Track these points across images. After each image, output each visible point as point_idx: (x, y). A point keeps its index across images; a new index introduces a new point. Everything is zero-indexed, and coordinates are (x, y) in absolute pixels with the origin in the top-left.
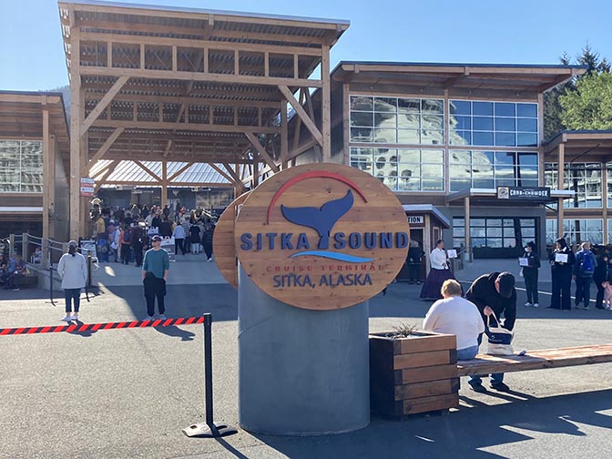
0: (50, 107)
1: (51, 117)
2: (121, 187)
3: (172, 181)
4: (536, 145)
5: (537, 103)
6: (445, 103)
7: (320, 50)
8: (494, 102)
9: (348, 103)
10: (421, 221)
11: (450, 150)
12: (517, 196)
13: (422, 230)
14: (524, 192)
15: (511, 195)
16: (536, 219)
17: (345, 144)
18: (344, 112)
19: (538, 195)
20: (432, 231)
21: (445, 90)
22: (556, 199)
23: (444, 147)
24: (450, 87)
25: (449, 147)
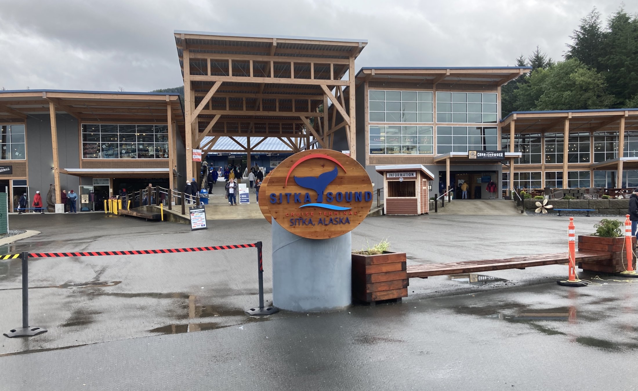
0: (172, 103)
1: (173, 110)
2: (221, 154)
3: (254, 149)
4: (496, 122)
5: (497, 93)
6: (434, 94)
7: (348, 60)
8: (467, 93)
9: (367, 95)
10: (415, 176)
11: (437, 126)
12: (482, 157)
13: (415, 181)
14: (487, 154)
15: (478, 156)
16: (496, 172)
17: (366, 123)
18: (365, 102)
19: (496, 156)
20: (421, 182)
21: (434, 85)
22: (509, 159)
23: (433, 124)
24: (437, 83)
25: (437, 124)
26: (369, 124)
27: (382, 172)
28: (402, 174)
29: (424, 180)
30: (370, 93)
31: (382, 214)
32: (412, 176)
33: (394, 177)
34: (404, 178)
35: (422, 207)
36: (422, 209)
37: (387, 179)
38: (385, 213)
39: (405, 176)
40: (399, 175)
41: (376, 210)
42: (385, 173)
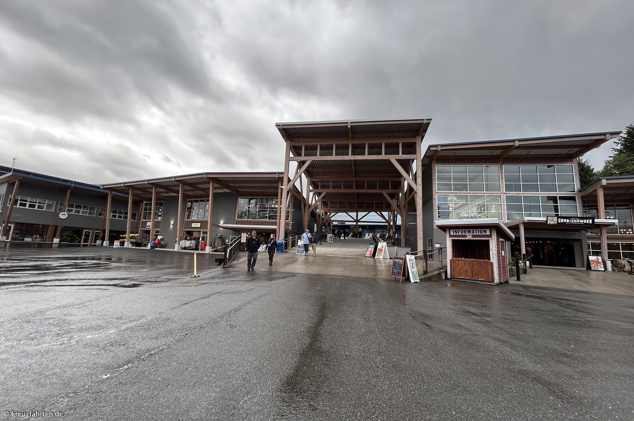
2: (339, 223)
3: (361, 220)
4: (574, 191)
5: (573, 165)
6: (501, 167)
7: (415, 139)
8: (537, 165)
9: (435, 170)
10: (488, 233)
11: (505, 195)
12: (564, 223)
13: (489, 240)
14: (571, 220)
15: (559, 222)
16: (579, 241)
17: (434, 193)
18: (433, 175)
19: (583, 223)
20: (498, 242)
21: (500, 160)
22: (600, 226)
23: (501, 193)
24: (503, 157)
25: (505, 194)
26: (437, 193)
27: (444, 228)
28: (470, 231)
29: (501, 239)
30: (438, 169)
31: (444, 278)
32: (485, 234)
33: (460, 234)
34: (473, 236)
35: (500, 274)
36: (500, 277)
37: (451, 236)
38: (448, 277)
39: (475, 234)
40: (467, 232)
41: (437, 272)
42: (448, 229)
